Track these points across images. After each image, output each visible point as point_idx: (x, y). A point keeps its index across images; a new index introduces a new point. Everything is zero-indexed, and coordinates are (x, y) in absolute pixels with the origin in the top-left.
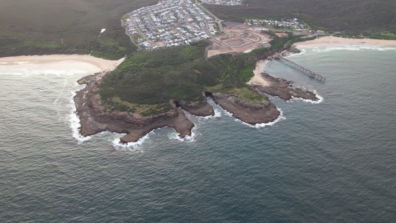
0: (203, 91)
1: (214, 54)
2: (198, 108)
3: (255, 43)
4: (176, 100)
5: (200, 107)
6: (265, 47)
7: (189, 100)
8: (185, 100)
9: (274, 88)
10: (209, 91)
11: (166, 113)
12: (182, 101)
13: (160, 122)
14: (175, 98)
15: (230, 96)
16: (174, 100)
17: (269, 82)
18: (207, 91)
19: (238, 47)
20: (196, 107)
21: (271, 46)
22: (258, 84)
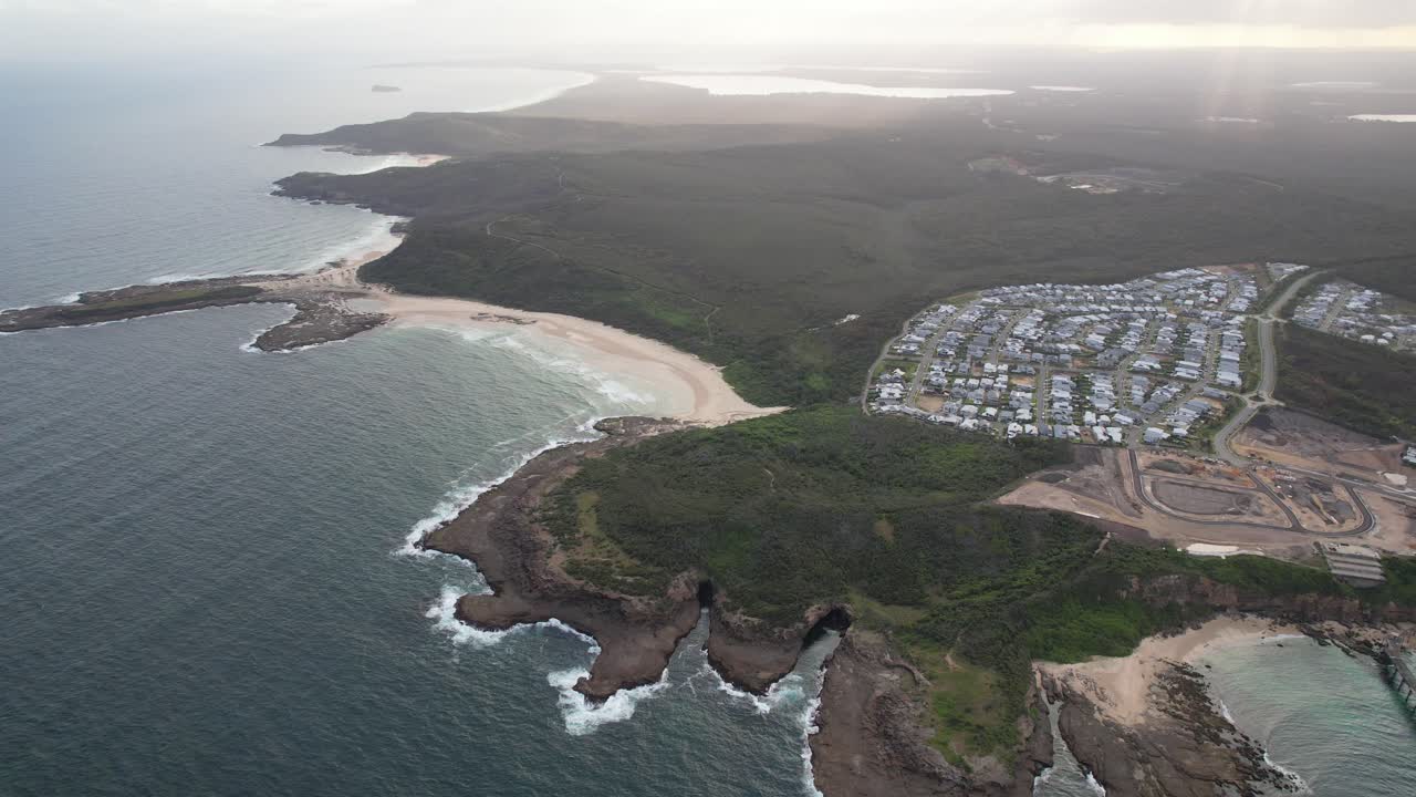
0: (828, 599)
1: (1038, 502)
2: (741, 640)
3: (1299, 535)
4: (712, 579)
5: (750, 641)
6: (1334, 571)
7: (740, 599)
8: (730, 594)
9: (1137, 748)
10: (849, 612)
11: (623, 595)
12: (723, 592)
13: (591, 615)
14: (710, 572)
15: (897, 670)
16: (704, 576)
17: (1154, 713)
18: (843, 608)
19: (1181, 518)
20: (734, 635)
21: (1378, 577)
22: (1091, 696)
